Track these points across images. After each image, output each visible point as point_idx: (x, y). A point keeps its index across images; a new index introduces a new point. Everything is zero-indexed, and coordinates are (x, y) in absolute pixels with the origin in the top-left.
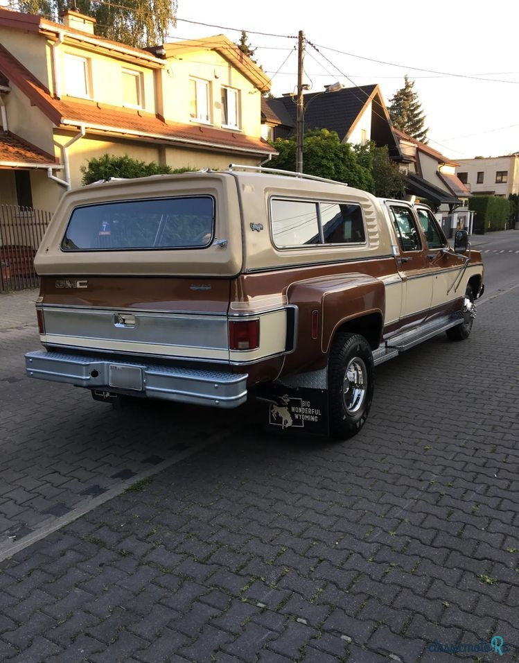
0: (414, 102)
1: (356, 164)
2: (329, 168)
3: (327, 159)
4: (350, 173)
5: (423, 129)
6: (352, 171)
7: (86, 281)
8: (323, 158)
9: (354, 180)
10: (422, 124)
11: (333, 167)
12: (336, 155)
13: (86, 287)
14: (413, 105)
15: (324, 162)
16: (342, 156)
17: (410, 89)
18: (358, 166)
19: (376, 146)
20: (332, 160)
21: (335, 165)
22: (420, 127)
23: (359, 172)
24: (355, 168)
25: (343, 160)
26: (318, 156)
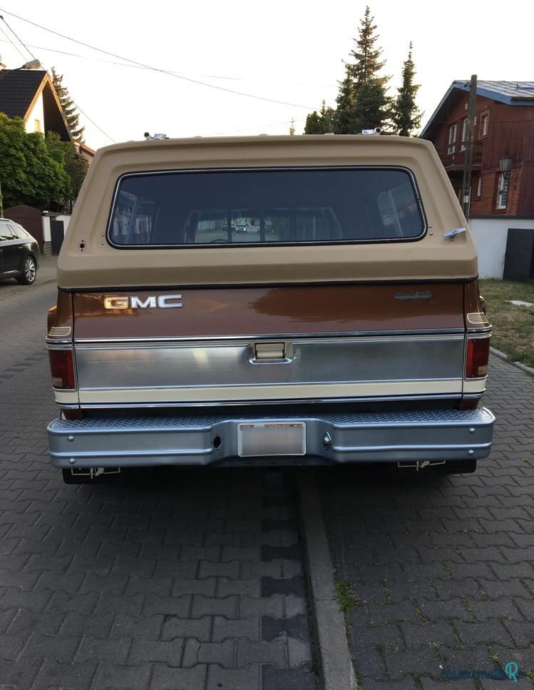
0: (65, 97)
1: (48, 157)
2: (19, 159)
3: (16, 148)
4: (44, 166)
5: (78, 128)
6: (45, 165)
7: (179, 296)
8: (10, 146)
9: (49, 176)
10: (77, 122)
11: (24, 159)
12: (26, 145)
13: (180, 305)
14: (64, 101)
15: (13, 151)
16: (32, 146)
17: (58, 83)
18: (51, 160)
19: (61, 140)
20: (22, 150)
21: (25, 156)
22: (75, 125)
23: (54, 167)
24: (48, 162)
25: (34, 151)
26: (4, 144)
